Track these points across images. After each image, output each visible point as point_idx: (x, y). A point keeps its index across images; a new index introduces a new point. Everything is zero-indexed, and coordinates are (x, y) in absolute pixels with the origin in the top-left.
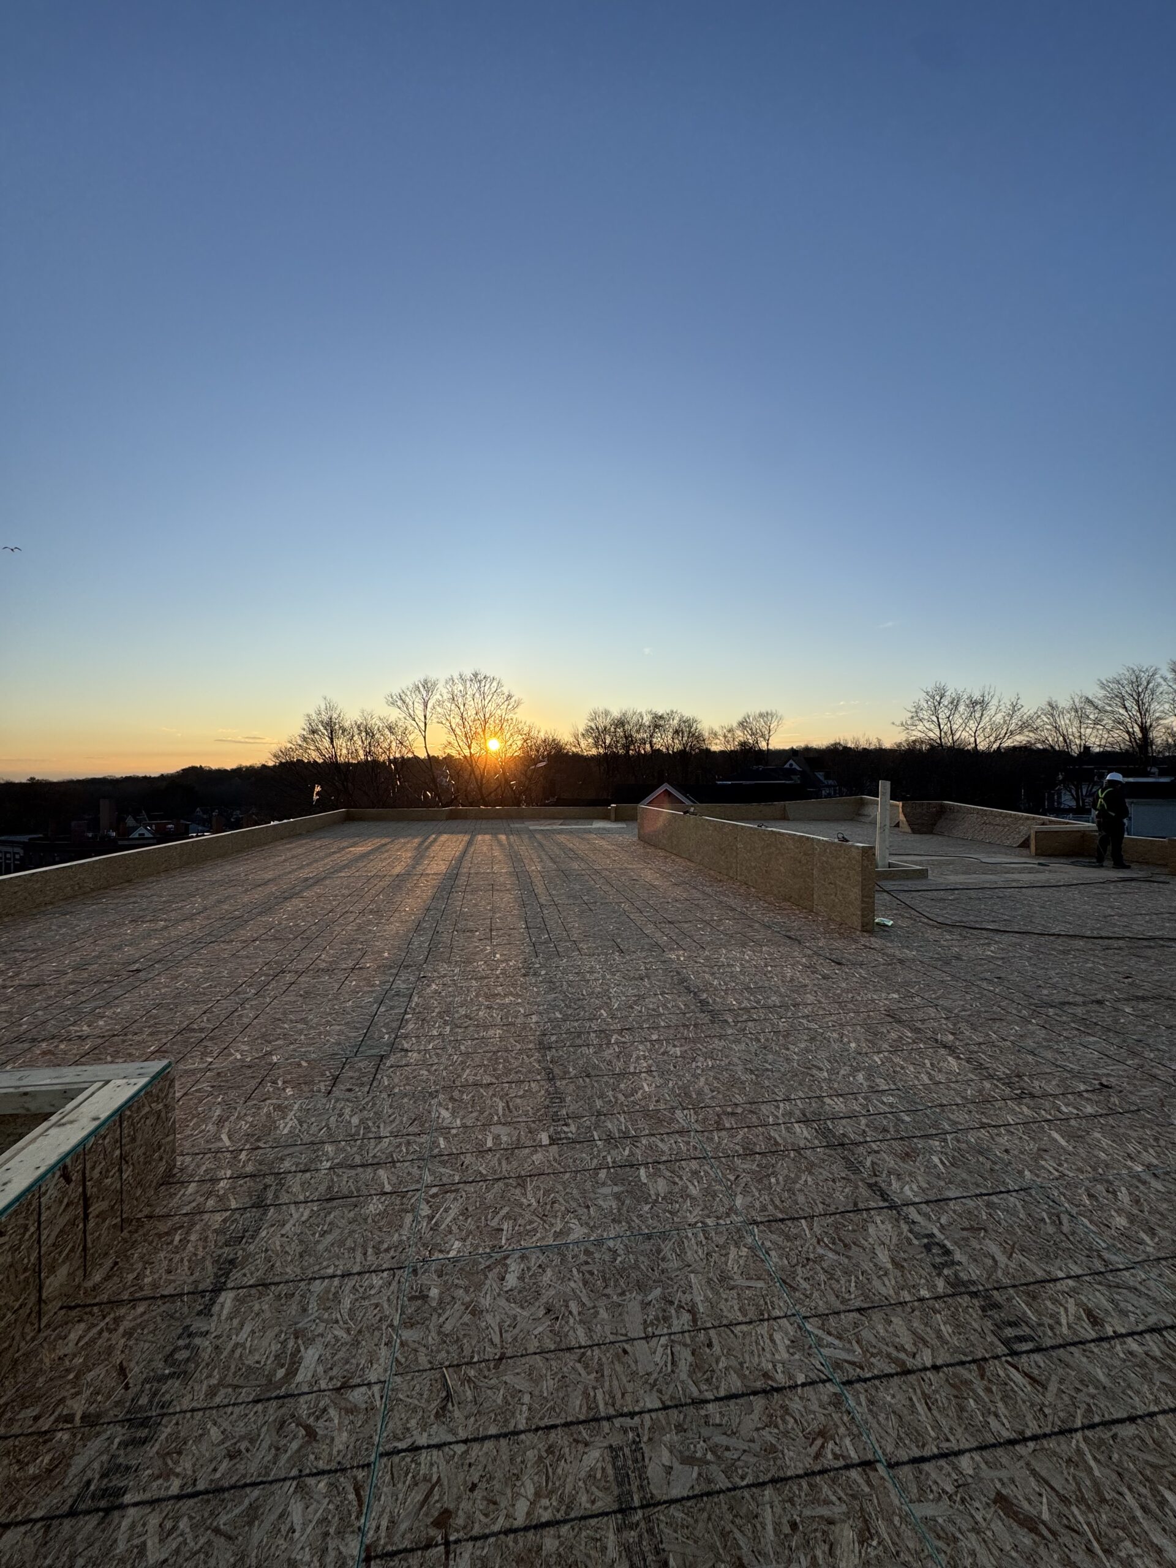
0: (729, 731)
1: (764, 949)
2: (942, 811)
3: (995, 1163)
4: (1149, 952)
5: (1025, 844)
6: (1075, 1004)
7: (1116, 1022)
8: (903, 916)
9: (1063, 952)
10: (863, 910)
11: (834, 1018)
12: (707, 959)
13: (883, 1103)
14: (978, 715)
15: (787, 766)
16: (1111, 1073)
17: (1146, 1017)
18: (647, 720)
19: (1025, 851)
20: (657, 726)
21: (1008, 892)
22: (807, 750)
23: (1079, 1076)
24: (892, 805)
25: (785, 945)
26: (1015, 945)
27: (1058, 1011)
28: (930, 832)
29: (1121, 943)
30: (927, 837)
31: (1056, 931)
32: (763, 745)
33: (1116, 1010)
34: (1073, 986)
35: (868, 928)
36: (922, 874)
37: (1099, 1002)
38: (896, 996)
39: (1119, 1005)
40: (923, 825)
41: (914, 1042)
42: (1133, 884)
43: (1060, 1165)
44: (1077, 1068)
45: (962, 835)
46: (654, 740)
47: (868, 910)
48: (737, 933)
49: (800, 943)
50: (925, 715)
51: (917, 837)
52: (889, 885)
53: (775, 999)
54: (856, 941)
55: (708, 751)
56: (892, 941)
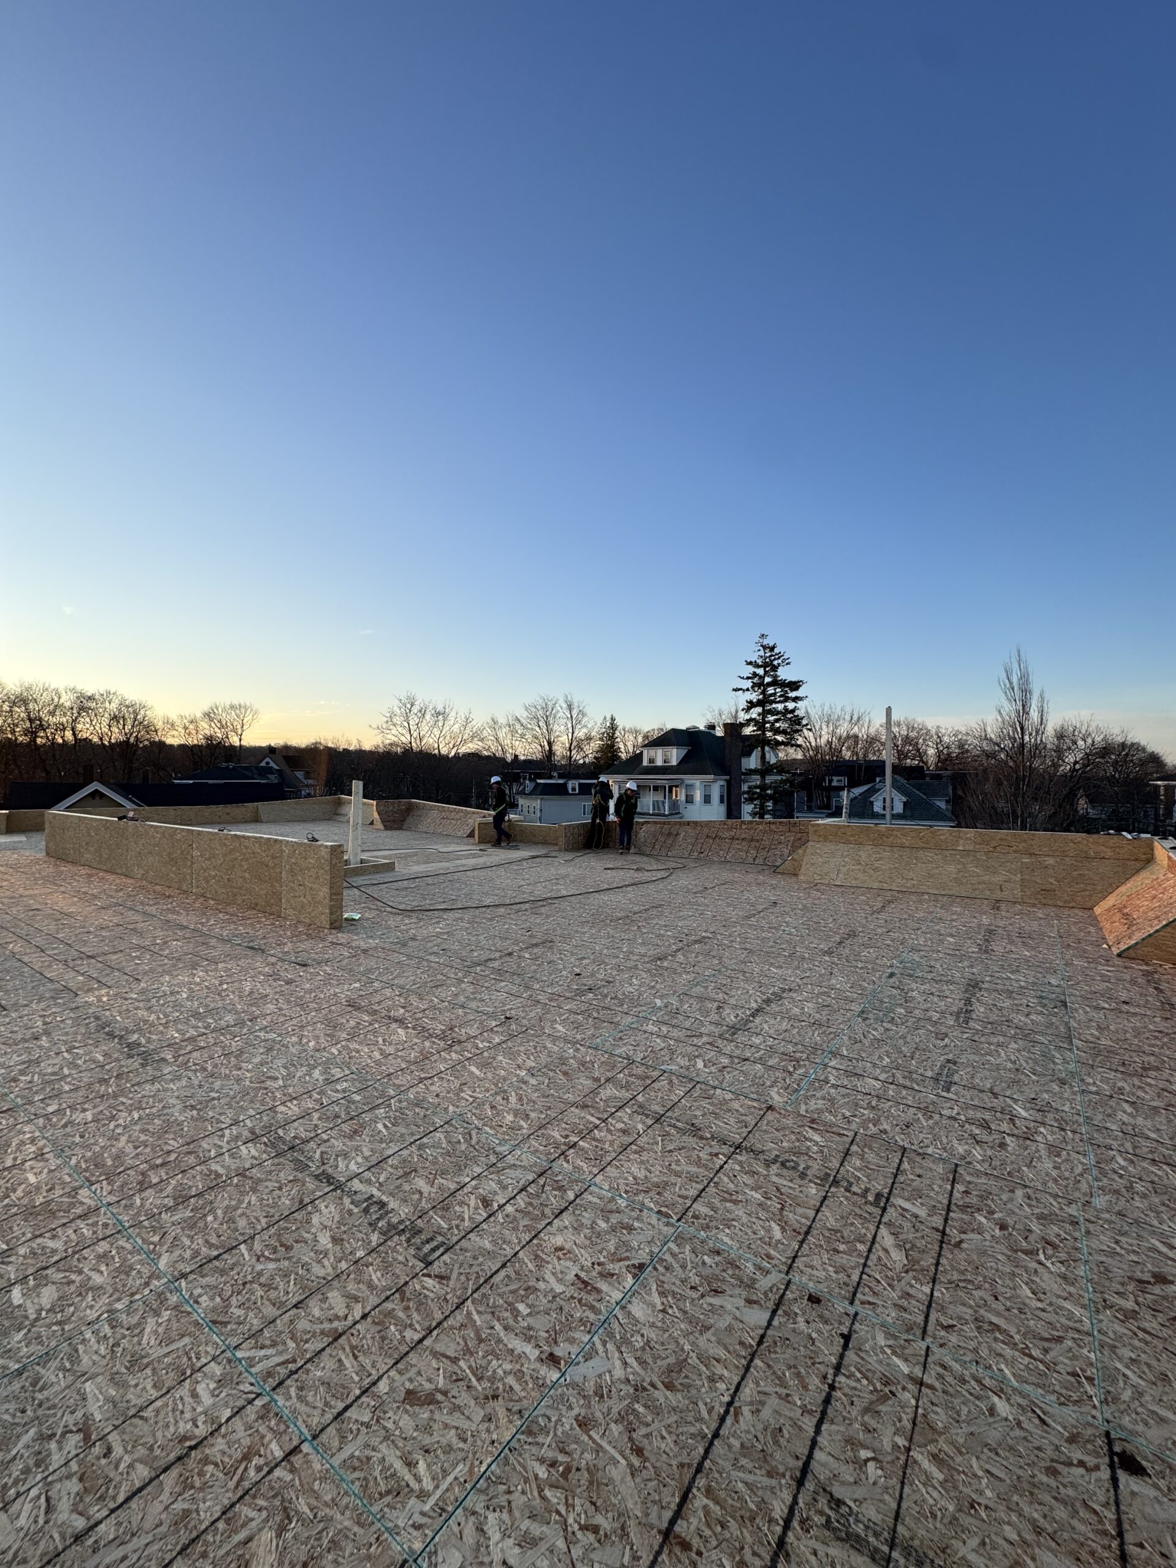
0: (191, 722)
1: (220, 966)
2: (410, 809)
3: (427, 1109)
4: (543, 910)
5: (471, 835)
6: (495, 959)
7: (519, 967)
8: (370, 909)
9: (491, 920)
10: (331, 908)
11: (295, 1022)
12: (143, 992)
13: (337, 1091)
14: (441, 724)
15: (263, 764)
16: (513, 1007)
17: (536, 959)
18: (67, 700)
19: (471, 840)
20: (82, 709)
21: (456, 876)
22: (286, 748)
23: (492, 1016)
24: (364, 804)
25: (246, 956)
26: (456, 920)
27: (483, 968)
28: (401, 829)
29: (527, 906)
30: (399, 832)
31: (487, 903)
32: (235, 741)
33: (520, 957)
34: (494, 945)
35: (337, 924)
36: (390, 867)
37: (510, 954)
38: (357, 985)
39: (522, 954)
40: (394, 822)
41: (371, 1024)
42: (538, 860)
43: (474, 1091)
44: (491, 1010)
45: (425, 829)
46: (79, 727)
47: (337, 906)
48: (186, 954)
49: (263, 951)
50: (398, 720)
51: (389, 833)
52: (359, 880)
53: (230, 1018)
54: (323, 940)
55: (162, 744)
56: (357, 934)
